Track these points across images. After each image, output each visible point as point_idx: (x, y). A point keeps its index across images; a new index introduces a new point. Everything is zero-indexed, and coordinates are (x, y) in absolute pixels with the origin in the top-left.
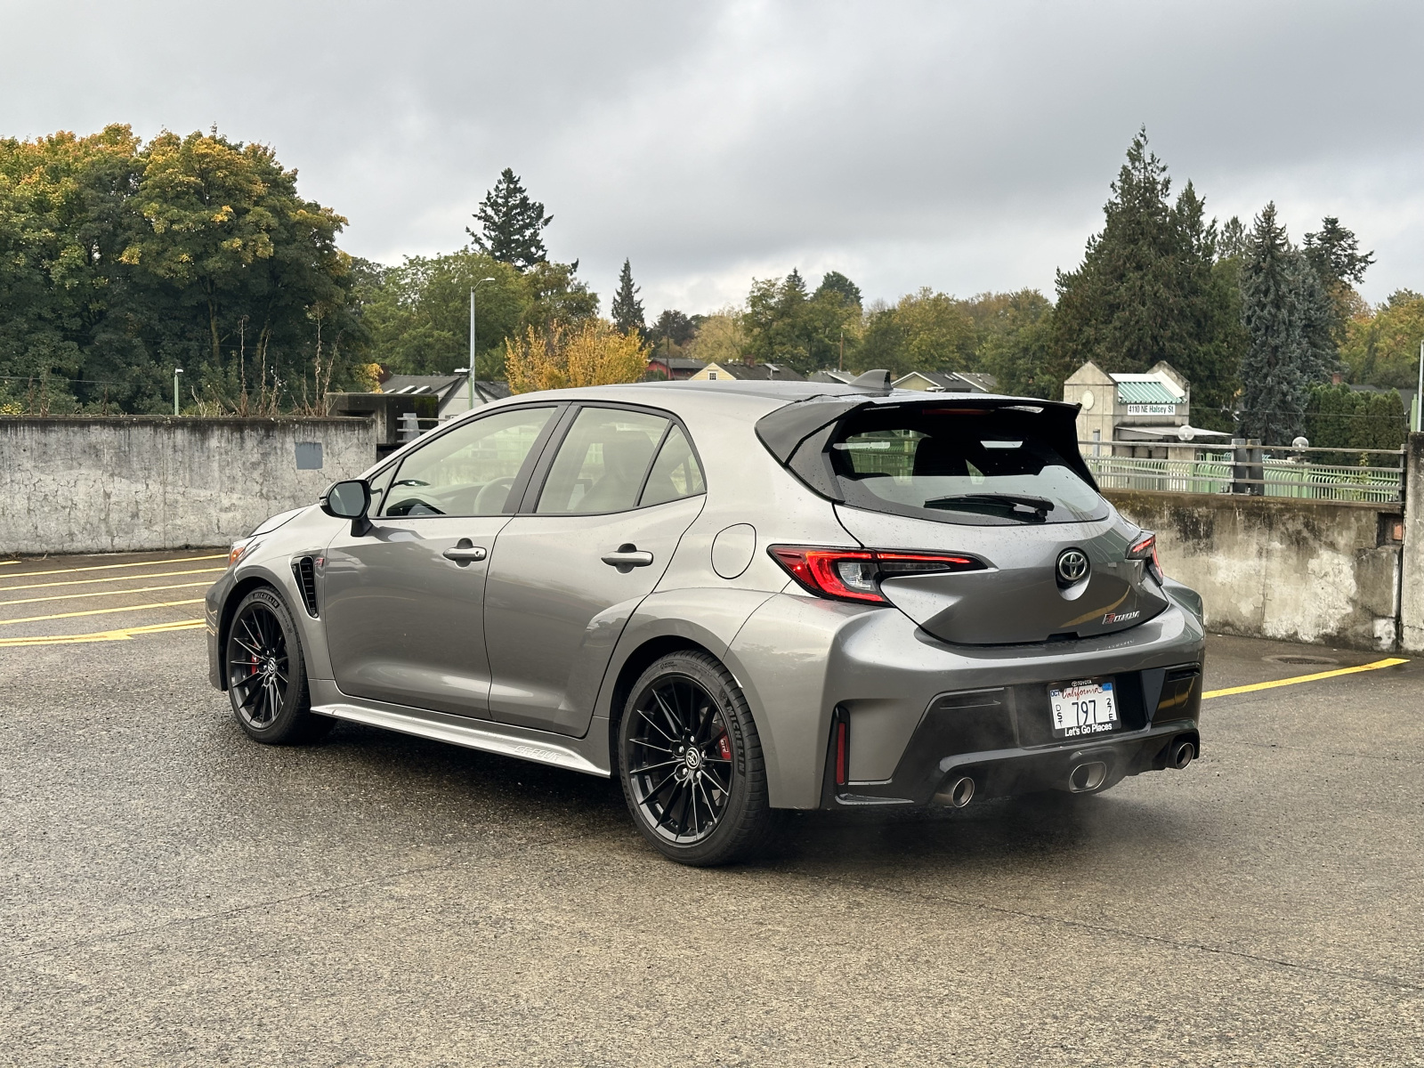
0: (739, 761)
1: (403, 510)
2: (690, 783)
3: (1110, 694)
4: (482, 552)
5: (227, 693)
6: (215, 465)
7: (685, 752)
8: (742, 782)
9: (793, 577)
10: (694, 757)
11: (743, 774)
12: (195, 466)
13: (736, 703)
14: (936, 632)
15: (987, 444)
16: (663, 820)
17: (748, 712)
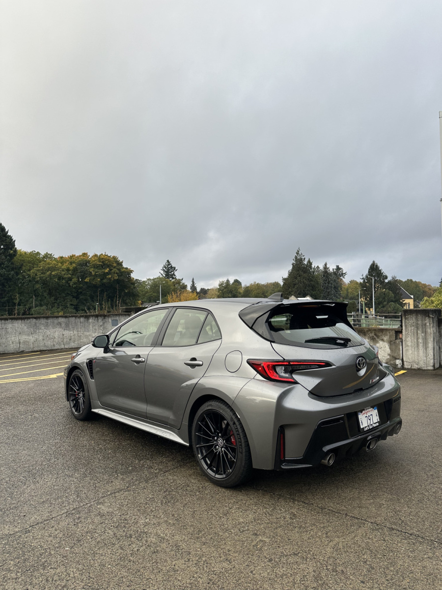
0: (240, 448)
1: (121, 344)
2: (219, 453)
3: (376, 412)
4: (144, 360)
5: (68, 402)
6: (91, 326)
7: (217, 439)
8: (241, 457)
9: (258, 372)
10: (221, 442)
11: (242, 453)
12: (86, 327)
13: (237, 423)
14: (315, 394)
15: (318, 317)
16: (210, 466)
17: (242, 427)
